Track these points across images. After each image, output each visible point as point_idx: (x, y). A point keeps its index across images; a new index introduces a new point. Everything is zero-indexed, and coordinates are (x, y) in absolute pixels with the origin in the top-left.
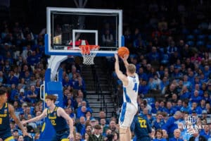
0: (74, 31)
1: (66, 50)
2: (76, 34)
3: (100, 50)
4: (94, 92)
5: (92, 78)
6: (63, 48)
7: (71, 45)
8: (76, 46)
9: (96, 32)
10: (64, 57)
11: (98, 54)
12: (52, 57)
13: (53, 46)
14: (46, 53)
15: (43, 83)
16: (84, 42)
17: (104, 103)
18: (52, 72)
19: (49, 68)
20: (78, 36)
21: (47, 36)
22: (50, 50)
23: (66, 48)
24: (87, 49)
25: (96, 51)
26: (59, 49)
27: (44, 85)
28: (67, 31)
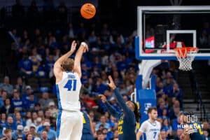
0: (169, 32)
1: (159, 53)
2: (171, 35)
3: (199, 52)
4: (191, 101)
5: (190, 85)
6: (155, 52)
7: (165, 48)
8: (171, 48)
9: (194, 32)
10: (158, 62)
11: (196, 57)
12: (144, 61)
13: (144, 49)
14: (137, 57)
15: (133, 91)
16: (179, 44)
17: (205, 113)
18: (144, 78)
19: (140, 73)
20: (173, 38)
21: (138, 38)
22: (142, 54)
23: (159, 51)
24: (183, 52)
25: (194, 54)
26: (152, 52)
27: (135, 93)
28: (160, 32)
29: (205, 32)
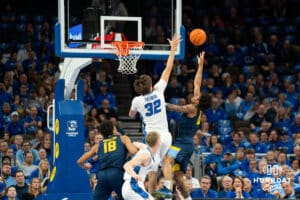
1: (89, 49)
2: (106, 22)
6: (84, 46)
7: (99, 42)
9: (139, 20)
11: (143, 55)
12: (67, 60)
13: (68, 42)
14: (57, 53)
15: (51, 103)
16: (118, 37)
18: (66, 84)
21: (59, 26)
22: (64, 49)
24: (124, 47)
27: (54, 106)
28: (92, 18)
29: (153, 21)
